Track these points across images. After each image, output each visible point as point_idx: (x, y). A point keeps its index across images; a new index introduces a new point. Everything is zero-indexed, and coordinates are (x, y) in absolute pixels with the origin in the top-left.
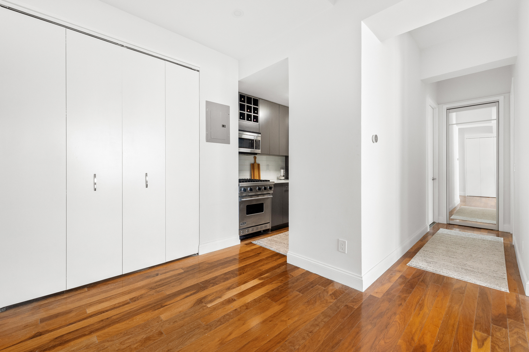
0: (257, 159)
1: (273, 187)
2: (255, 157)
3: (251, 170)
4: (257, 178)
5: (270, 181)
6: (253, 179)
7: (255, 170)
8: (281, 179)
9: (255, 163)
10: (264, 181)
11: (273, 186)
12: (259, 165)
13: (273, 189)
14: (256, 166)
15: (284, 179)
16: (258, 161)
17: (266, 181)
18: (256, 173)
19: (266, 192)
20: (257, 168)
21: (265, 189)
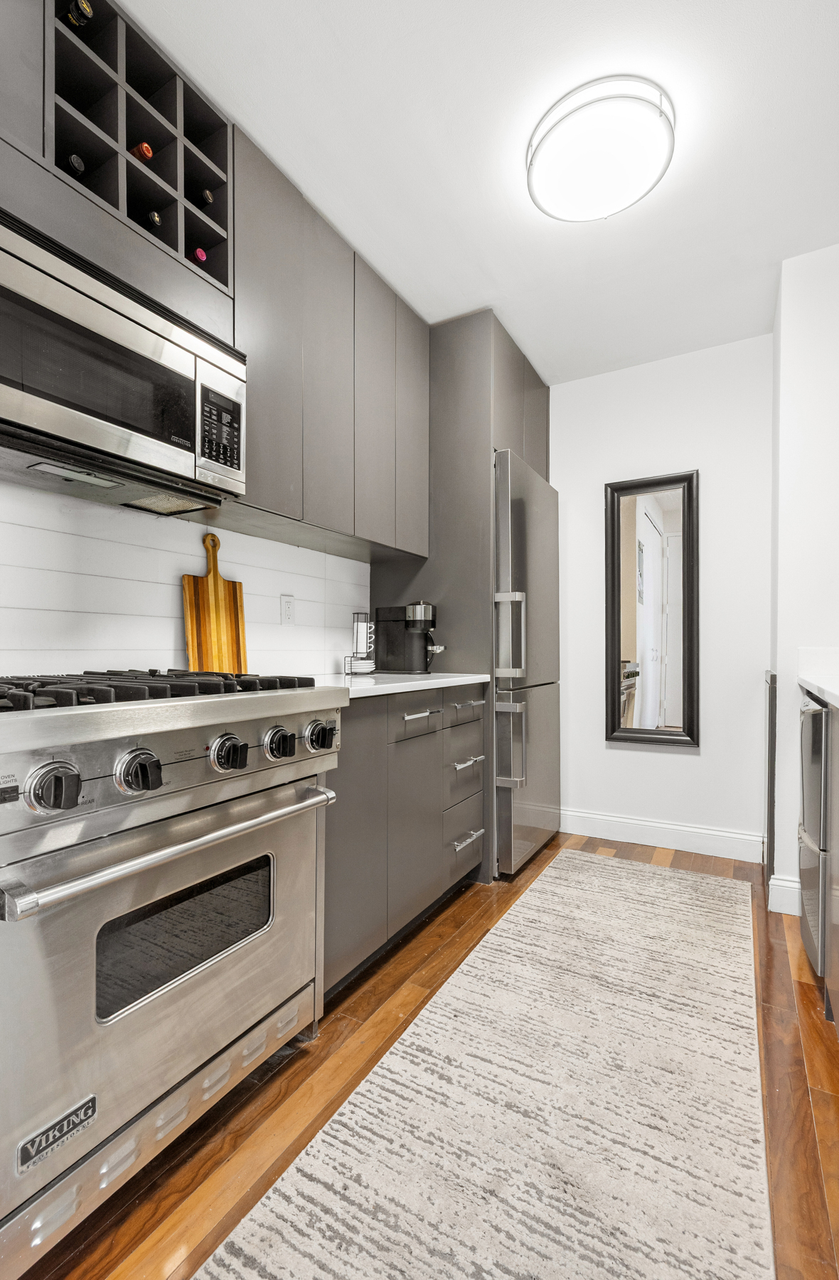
0: (221, 554)
1: (338, 726)
2: (209, 538)
3: (183, 618)
4: (221, 663)
5: (317, 684)
6: (193, 668)
7: (213, 615)
8: (356, 674)
9: (208, 572)
10: (270, 684)
11: (338, 717)
12: (234, 589)
13: (337, 740)
14: (216, 597)
15: (372, 673)
16: (229, 566)
17: (287, 683)
18: (214, 639)
19: (293, 768)
20: (222, 604)
21: (284, 746)
